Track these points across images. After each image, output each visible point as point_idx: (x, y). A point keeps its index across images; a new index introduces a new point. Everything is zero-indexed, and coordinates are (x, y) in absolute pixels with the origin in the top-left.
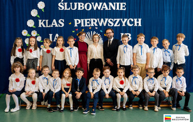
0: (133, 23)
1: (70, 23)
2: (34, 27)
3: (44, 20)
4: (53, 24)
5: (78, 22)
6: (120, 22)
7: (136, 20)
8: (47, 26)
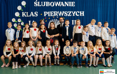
0: (79, 14)
1: (42, 14)
2: (19, 16)
3: (25, 13)
4: (31, 15)
6: (72, 13)
7: (81, 12)
8: (27, 16)
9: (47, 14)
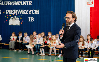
1: (4, 12)
5: (8, 11)
9: (8, 12)
